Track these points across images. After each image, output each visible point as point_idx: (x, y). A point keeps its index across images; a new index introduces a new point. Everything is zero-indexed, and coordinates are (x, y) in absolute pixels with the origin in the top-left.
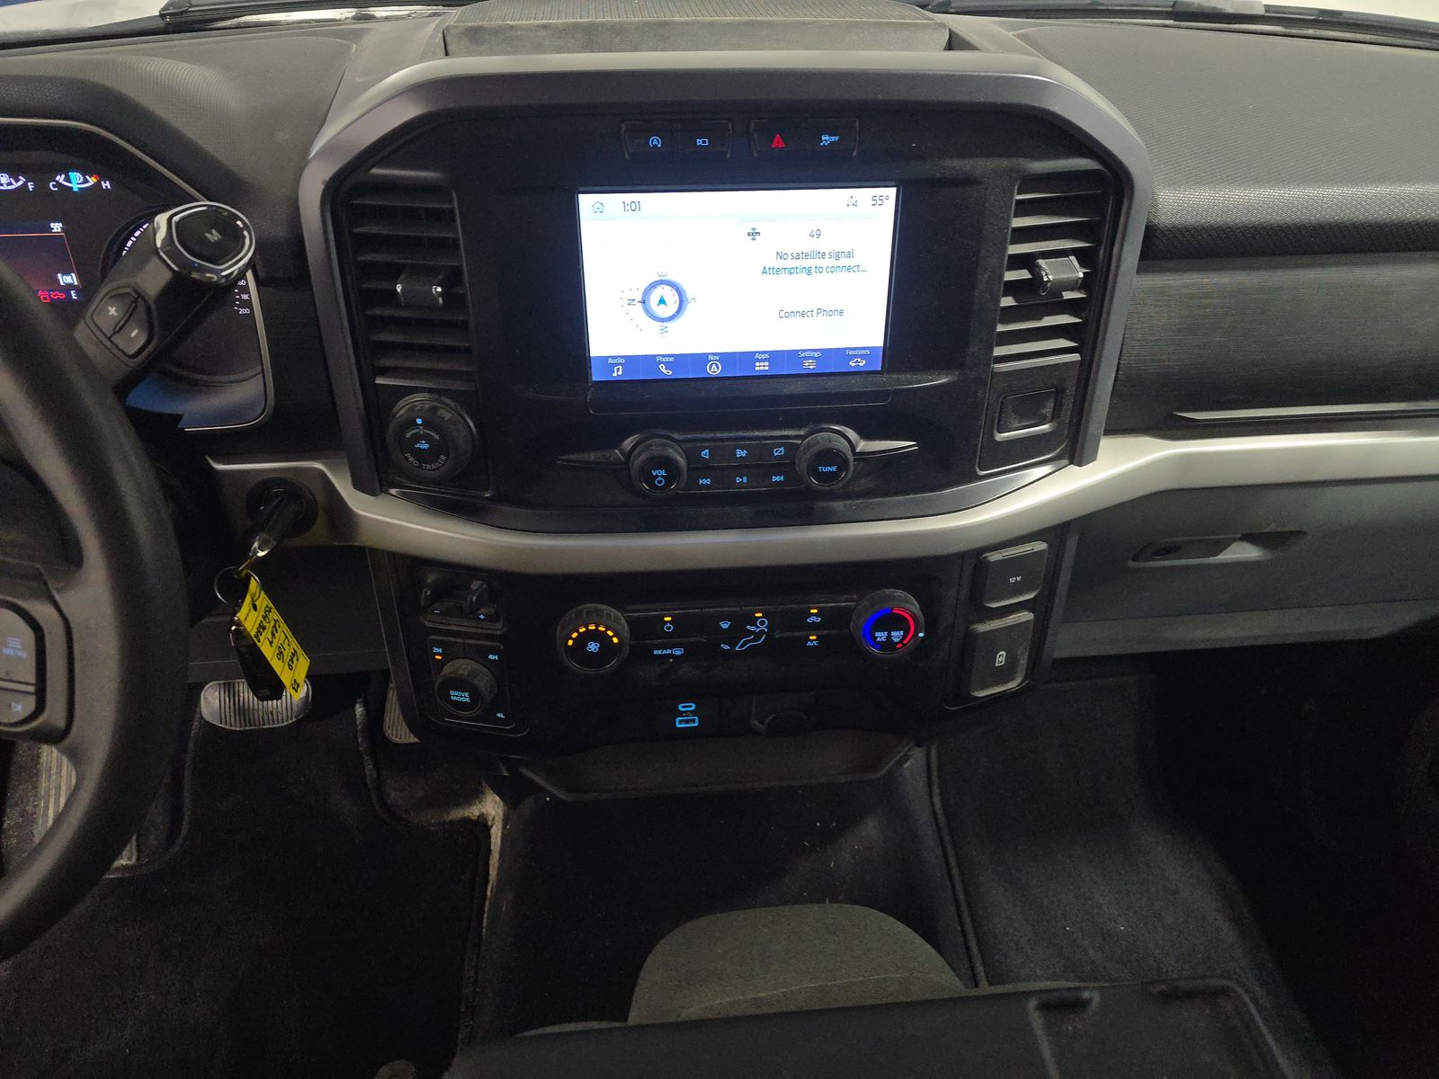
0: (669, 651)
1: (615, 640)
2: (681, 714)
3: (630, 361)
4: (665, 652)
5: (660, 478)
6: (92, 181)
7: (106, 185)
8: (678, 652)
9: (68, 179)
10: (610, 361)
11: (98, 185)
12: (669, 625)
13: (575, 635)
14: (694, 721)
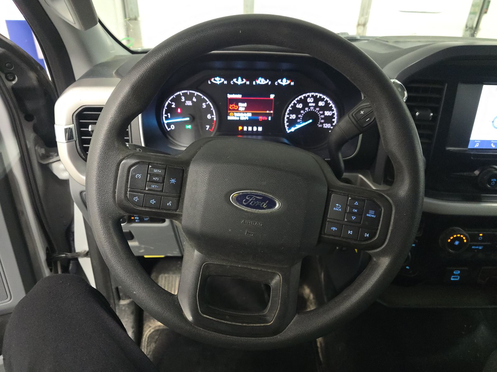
0: (477, 247)
1: (465, 241)
2: (454, 275)
3: (482, 142)
4: (476, 247)
5: (494, 182)
6: (289, 82)
7: (292, 84)
8: (480, 248)
9: (282, 81)
10: (476, 141)
11: (290, 83)
12: (481, 237)
13: (452, 238)
14: (457, 278)
